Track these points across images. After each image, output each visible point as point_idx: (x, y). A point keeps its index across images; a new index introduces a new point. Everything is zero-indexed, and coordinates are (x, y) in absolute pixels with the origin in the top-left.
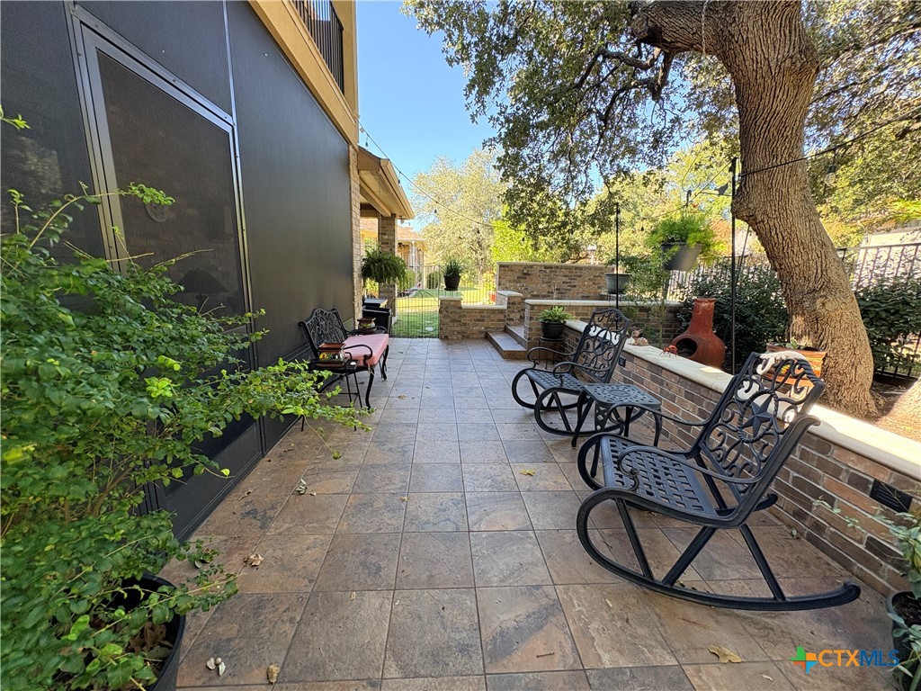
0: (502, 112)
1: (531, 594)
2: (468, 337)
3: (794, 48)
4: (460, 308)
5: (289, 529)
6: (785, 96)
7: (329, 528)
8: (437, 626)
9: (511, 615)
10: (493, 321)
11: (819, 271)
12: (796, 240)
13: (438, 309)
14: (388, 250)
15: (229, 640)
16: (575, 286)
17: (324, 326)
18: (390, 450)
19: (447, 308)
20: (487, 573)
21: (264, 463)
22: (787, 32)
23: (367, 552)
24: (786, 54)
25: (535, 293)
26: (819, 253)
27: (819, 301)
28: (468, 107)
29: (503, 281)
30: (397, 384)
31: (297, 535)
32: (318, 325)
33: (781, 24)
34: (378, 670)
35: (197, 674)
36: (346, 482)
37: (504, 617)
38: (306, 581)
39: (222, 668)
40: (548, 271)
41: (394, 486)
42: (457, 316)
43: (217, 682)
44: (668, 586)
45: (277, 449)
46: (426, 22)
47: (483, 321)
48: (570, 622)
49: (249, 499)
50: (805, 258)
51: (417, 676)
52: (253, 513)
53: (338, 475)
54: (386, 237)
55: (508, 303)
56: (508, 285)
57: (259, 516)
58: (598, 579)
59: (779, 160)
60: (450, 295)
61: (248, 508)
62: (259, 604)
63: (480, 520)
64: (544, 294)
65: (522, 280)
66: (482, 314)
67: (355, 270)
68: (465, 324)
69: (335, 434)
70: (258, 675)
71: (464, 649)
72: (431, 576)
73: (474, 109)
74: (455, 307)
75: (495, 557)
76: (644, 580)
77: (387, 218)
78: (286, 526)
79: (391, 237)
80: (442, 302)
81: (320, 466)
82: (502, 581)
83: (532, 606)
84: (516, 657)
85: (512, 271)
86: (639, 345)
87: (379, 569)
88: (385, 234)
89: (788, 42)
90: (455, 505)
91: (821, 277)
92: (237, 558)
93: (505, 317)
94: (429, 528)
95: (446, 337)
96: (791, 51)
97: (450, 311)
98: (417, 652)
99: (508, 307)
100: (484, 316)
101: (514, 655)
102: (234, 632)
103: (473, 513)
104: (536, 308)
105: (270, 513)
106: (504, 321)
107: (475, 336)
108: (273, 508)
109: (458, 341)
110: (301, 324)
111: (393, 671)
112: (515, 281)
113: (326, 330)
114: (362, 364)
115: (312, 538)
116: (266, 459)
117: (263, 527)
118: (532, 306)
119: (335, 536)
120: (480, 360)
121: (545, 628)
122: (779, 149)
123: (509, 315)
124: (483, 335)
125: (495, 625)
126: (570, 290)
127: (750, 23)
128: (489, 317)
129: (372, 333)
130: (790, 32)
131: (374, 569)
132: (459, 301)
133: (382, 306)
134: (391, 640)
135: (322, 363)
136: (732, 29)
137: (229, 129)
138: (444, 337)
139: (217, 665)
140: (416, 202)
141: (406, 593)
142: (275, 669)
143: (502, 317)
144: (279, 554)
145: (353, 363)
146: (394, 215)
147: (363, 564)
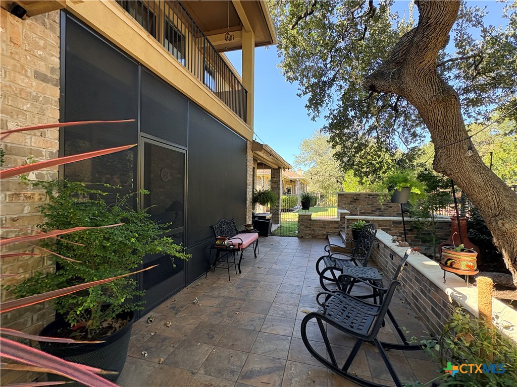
0: (331, 113)
1: (274, 361)
2: (315, 238)
3: (436, 92)
4: (310, 220)
5: (185, 316)
6: (440, 112)
7: (200, 319)
8: (226, 362)
9: (260, 366)
10: (331, 228)
11: (496, 203)
12: (474, 184)
13: (297, 219)
14: (276, 186)
15: (151, 348)
16: (391, 207)
17: (225, 228)
18: (241, 291)
19: (302, 219)
20: (258, 349)
21: (185, 290)
22: (430, 85)
23: (211, 330)
24: (432, 95)
25: (363, 211)
26: (492, 192)
27: (500, 222)
28: (309, 115)
29: (341, 204)
30: (261, 261)
31: (187, 319)
32: (221, 227)
33: (426, 82)
34: (197, 369)
35: (138, 355)
36: (215, 302)
37: (256, 366)
38: (184, 335)
39: (146, 355)
40: (371, 197)
41: (235, 307)
42: (308, 225)
43: (144, 358)
44: (344, 372)
45: (192, 285)
46: (289, 78)
47: (325, 228)
48: (285, 375)
49: (174, 302)
50: (484, 195)
51: (210, 375)
52: (174, 308)
53: (213, 299)
54: (275, 179)
55: (341, 218)
56: (344, 206)
57: (176, 310)
58: (311, 363)
59: (450, 142)
60: (305, 212)
61: (173, 306)
62: (165, 339)
63: (268, 328)
64: (369, 212)
65: (353, 203)
66: (325, 224)
67: (248, 199)
68: (313, 230)
69: (220, 282)
70: (157, 361)
71: (233, 372)
72: (233, 345)
73: (312, 115)
74: (307, 219)
75: (265, 343)
76: (333, 366)
77: (276, 169)
78: (184, 315)
79: (278, 179)
80: (300, 216)
81: (207, 294)
82: (263, 353)
83: (271, 365)
84: (252, 380)
85: (346, 197)
86: (401, 246)
87: (213, 337)
88: (274, 178)
89: (432, 89)
90: (259, 319)
91: (498, 207)
92: (163, 322)
93: (339, 226)
94: (242, 327)
95: (302, 237)
96: (435, 93)
97: (305, 221)
98: (214, 368)
99: (341, 220)
100: (325, 225)
101: (252, 379)
102: (153, 346)
103: (266, 324)
104: (350, 221)
105: (180, 309)
106: (338, 228)
107: (320, 237)
108: (182, 307)
109: (309, 240)
110: (212, 227)
111: (202, 371)
112: (348, 204)
113: (225, 230)
114: (237, 248)
115: (192, 321)
116: (186, 288)
117: (176, 314)
118: (348, 220)
119: (201, 322)
120: (315, 251)
121: (272, 374)
122: (448, 136)
123: (342, 225)
124: (325, 237)
125: (250, 368)
126: (387, 209)
127: (410, 84)
128: (328, 226)
129: (251, 232)
130: (432, 85)
131: (211, 337)
132: (310, 216)
133: (267, 217)
134: (206, 362)
135: (217, 245)
136: (403, 86)
137: (185, 152)
138: (301, 237)
139: (145, 353)
140: (303, 155)
141: (219, 348)
142: (162, 360)
143: (337, 226)
144: (178, 324)
145: (231, 247)
146: (279, 168)
147: (208, 334)
